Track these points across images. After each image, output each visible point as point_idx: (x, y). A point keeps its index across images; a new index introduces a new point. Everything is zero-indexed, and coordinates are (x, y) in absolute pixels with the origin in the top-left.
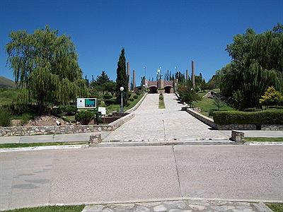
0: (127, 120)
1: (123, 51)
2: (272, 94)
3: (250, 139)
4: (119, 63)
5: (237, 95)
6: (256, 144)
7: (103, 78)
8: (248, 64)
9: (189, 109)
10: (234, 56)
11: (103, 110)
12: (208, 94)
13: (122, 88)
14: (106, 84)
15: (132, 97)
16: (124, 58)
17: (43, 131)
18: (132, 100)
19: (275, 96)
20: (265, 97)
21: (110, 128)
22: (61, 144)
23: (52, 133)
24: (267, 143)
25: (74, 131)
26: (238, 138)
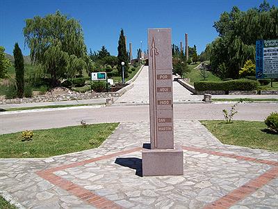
0: (128, 89)
1: (122, 32)
2: (250, 67)
3: (215, 100)
4: (120, 42)
5: (222, 66)
6: (219, 103)
7: (104, 53)
8: (232, 40)
9: (180, 80)
10: (221, 31)
11: (111, 81)
12: (200, 65)
13: (123, 63)
14: (107, 58)
15: (130, 70)
16: (124, 37)
17: (68, 97)
18: (130, 73)
19: (252, 68)
20: (244, 69)
21: (117, 95)
22: (87, 105)
23: (75, 99)
24: (226, 102)
25: (91, 97)
26: (207, 99)
